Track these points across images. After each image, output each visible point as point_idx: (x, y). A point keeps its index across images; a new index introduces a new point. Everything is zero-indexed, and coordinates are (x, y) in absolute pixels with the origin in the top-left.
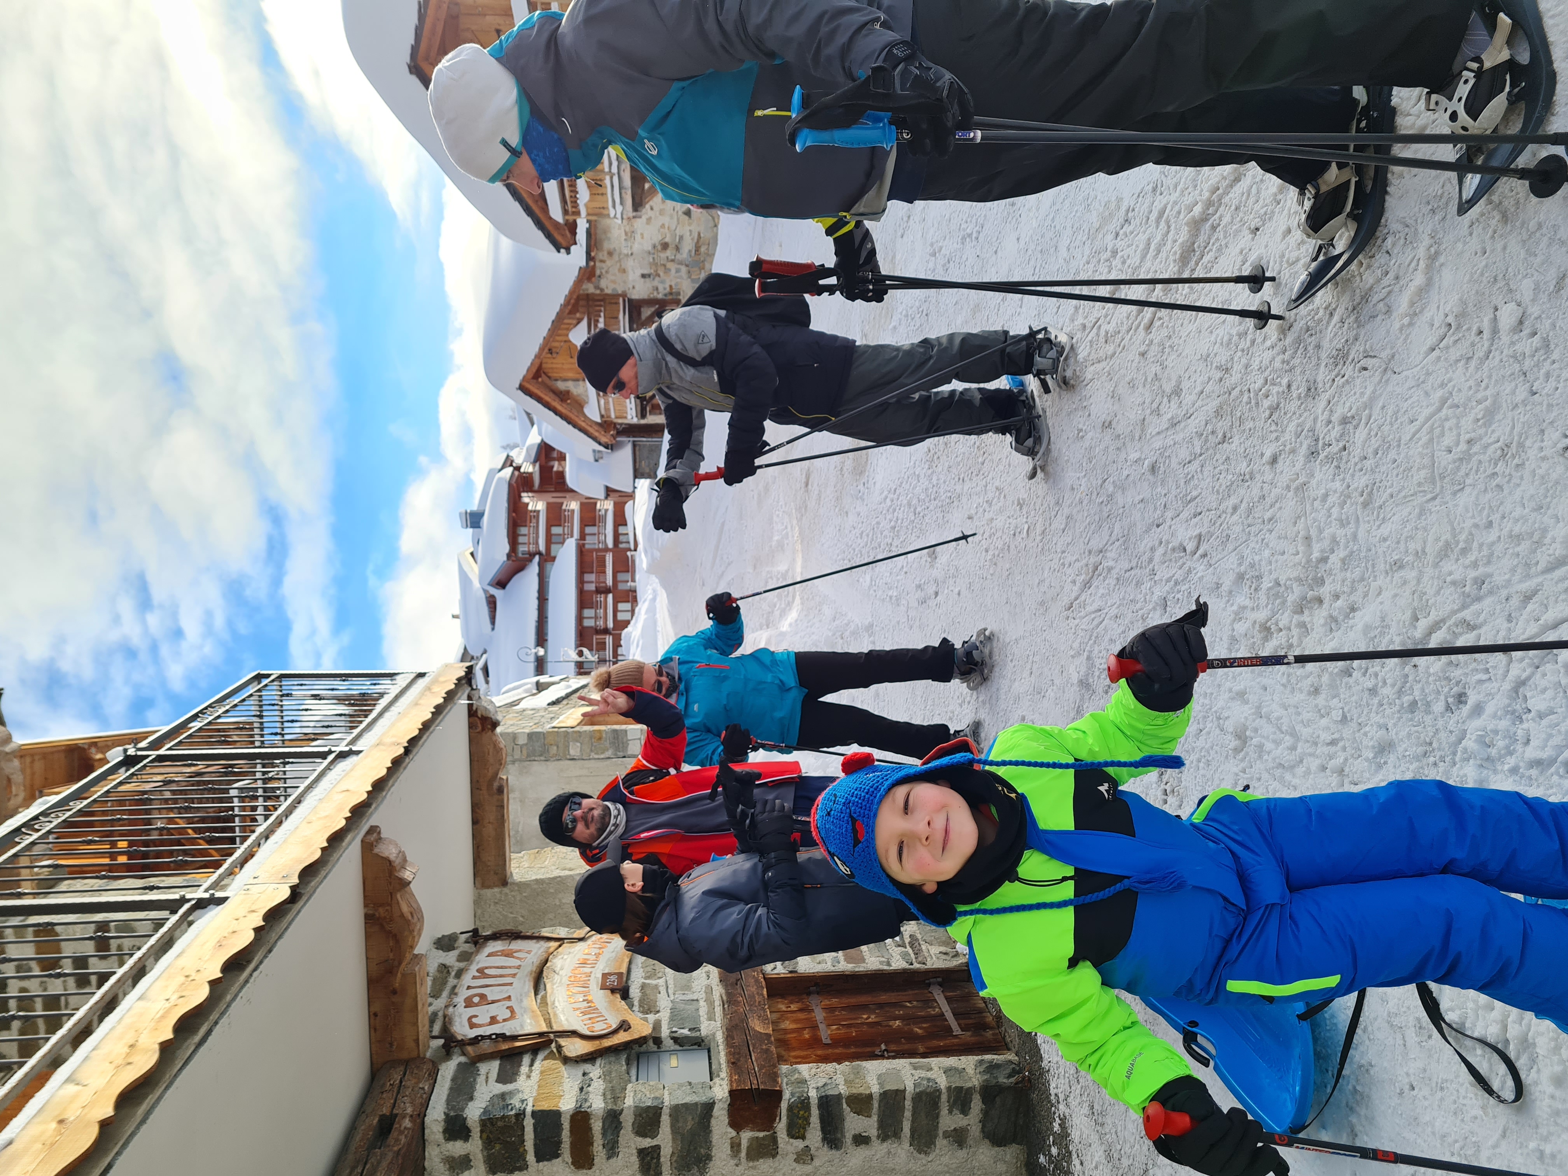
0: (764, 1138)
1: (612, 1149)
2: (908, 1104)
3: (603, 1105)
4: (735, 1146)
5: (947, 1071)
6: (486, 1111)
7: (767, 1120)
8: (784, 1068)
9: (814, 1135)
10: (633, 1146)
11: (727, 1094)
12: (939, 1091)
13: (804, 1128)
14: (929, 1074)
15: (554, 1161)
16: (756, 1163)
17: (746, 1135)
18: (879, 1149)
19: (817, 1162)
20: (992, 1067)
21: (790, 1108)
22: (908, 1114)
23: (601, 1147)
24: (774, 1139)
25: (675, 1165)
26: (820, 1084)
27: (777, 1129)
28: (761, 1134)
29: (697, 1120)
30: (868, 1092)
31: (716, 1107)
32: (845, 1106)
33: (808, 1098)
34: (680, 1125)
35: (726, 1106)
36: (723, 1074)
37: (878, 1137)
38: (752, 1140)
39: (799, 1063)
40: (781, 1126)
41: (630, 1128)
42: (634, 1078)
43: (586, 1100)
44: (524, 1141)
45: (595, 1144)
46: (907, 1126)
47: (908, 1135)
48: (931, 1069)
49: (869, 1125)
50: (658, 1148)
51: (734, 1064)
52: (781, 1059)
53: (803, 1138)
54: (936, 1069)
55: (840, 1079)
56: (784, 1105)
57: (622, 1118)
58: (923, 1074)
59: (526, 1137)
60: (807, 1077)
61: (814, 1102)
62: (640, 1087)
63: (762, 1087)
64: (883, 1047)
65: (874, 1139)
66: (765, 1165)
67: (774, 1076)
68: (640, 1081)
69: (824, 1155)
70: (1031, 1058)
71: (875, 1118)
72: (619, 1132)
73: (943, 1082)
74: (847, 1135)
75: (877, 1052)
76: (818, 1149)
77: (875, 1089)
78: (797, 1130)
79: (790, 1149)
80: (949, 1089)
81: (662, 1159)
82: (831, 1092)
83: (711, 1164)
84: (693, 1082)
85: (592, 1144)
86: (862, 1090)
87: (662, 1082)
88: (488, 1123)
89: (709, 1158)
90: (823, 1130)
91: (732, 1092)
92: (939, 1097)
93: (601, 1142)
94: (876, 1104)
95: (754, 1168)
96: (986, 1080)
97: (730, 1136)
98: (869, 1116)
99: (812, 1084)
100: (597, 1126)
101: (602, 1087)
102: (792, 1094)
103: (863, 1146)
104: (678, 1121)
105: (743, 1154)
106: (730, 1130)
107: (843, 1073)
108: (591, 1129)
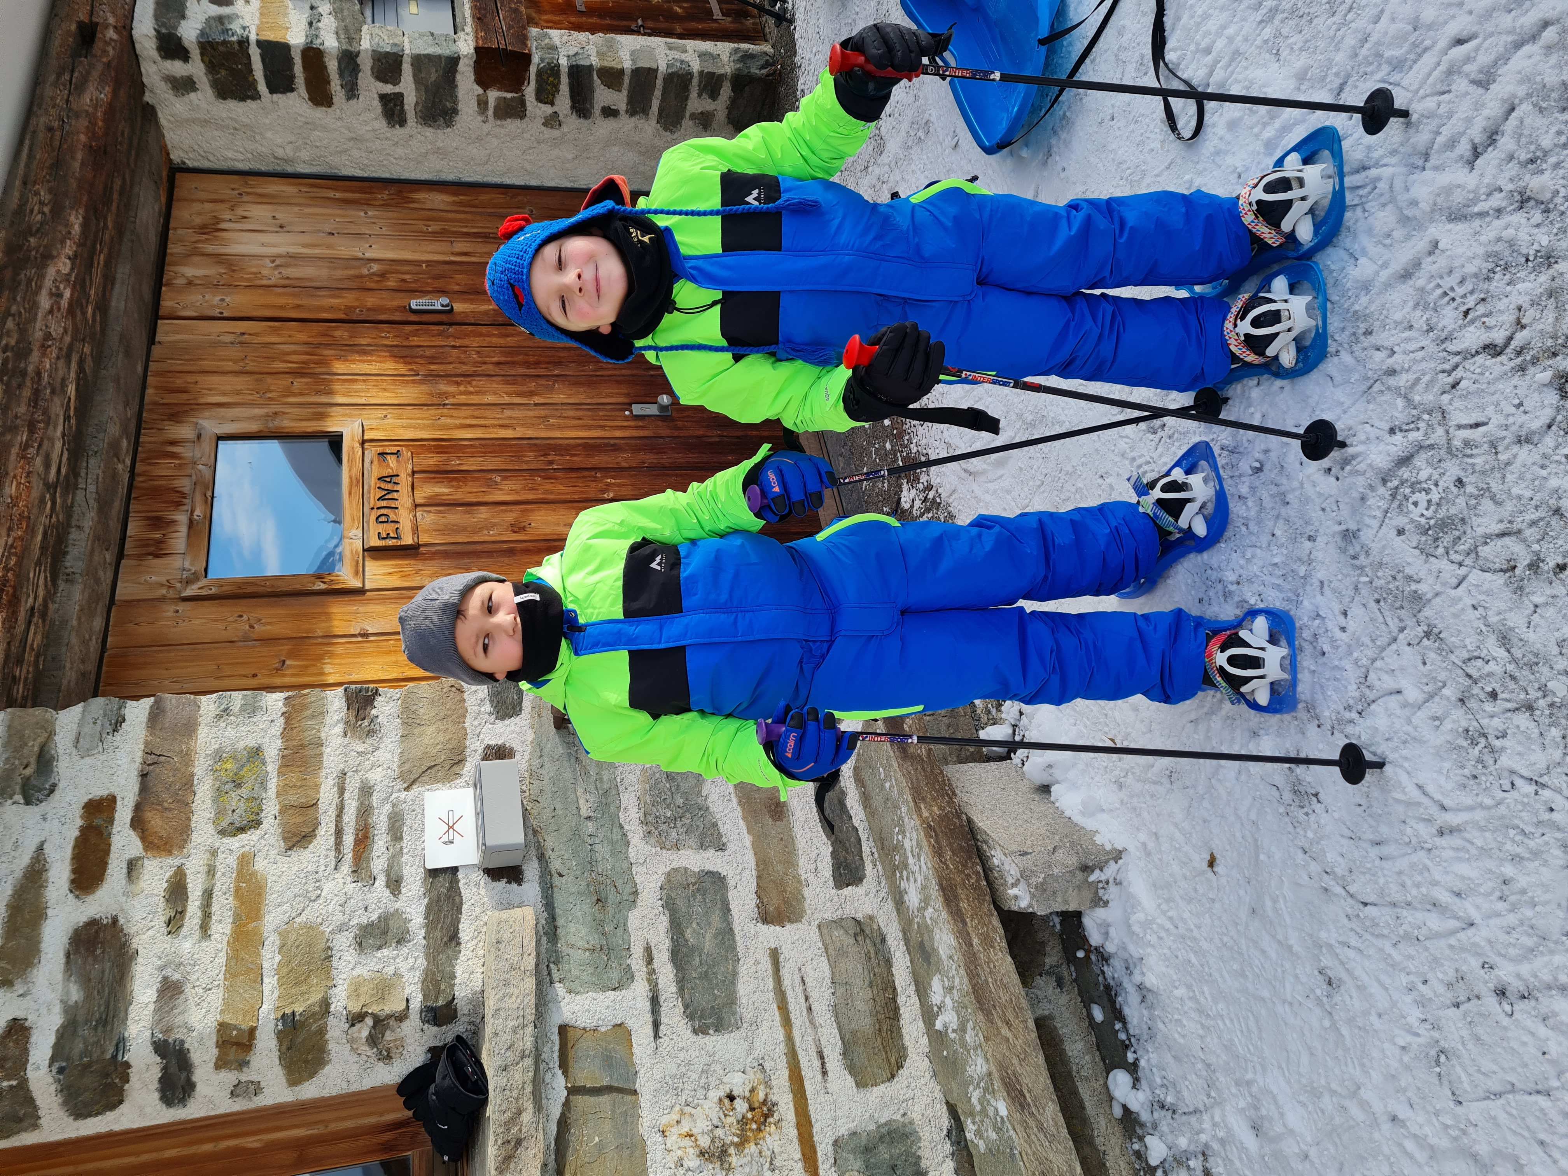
0: (512, 99)
1: (352, 91)
2: (659, 83)
3: (336, 44)
4: (482, 104)
5: (702, 55)
6: (203, 33)
7: (516, 81)
8: (534, 31)
9: (563, 101)
10: (374, 91)
11: (472, 51)
12: (691, 74)
13: (554, 96)
14: (683, 57)
15: (289, 94)
16: (504, 122)
17: (493, 95)
18: (626, 124)
19: (565, 129)
20: (747, 57)
21: (539, 73)
22: (658, 93)
23: (339, 88)
24: (522, 102)
25: (420, 114)
26: (571, 53)
27: (525, 92)
28: (509, 95)
29: (441, 73)
30: (620, 67)
31: (461, 63)
32: (595, 77)
33: (558, 65)
34: (423, 75)
35: (472, 63)
36: (469, 29)
37: (627, 112)
38: (499, 100)
39: (551, 28)
40: (530, 91)
41: (369, 72)
42: (369, 20)
43: (317, 36)
44: (251, 71)
45: (333, 84)
46: (655, 104)
47: (656, 113)
48: (686, 51)
49: (619, 99)
50: (401, 95)
51: (480, 19)
52: (531, 21)
53: (552, 104)
54: (691, 52)
55: (592, 50)
56: (533, 70)
57: (359, 60)
58: (678, 55)
59: (254, 67)
60: (558, 43)
61: (564, 70)
62: (376, 31)
63: (510, 48)
64: (640, 22)
65: (622, 112)
66: (512, 125)
67: (523, 39)
68: (377, 24)
69: (572, 122)
70: (786, 53)
71: (625, 93)
72: (357, 75)
73: (696, 66)
74: (596, 106)
75: (633, 27)
76: (566, 116)
77: (627, 65)
78: (546, 95)
79: (539, 113)
80: (701, 73)
81: (406, 107)
82: (582, 63)
83: (457, 118)
84: (435, 33)
85: (329, 83)
86: (613, 64)
87: (402, 28)
88: (207, 47)
89: (455, 111)
90: (573, 97)
91: (477, 49)
92: (690, 80)
93: (339, 82)
94: (627, 80)
95: (502, 126)
96: (738, 69)
97: (476, 93)
98: (620, 91)
99: (563, 52)
100: (332, 66)
101: (334, 25)
102: (542, 60)
103: (611, 118)
104: (420, 71)
105: (490, 112)
106: (476, 87)
107: (595, 44)
108: (326, 67)
